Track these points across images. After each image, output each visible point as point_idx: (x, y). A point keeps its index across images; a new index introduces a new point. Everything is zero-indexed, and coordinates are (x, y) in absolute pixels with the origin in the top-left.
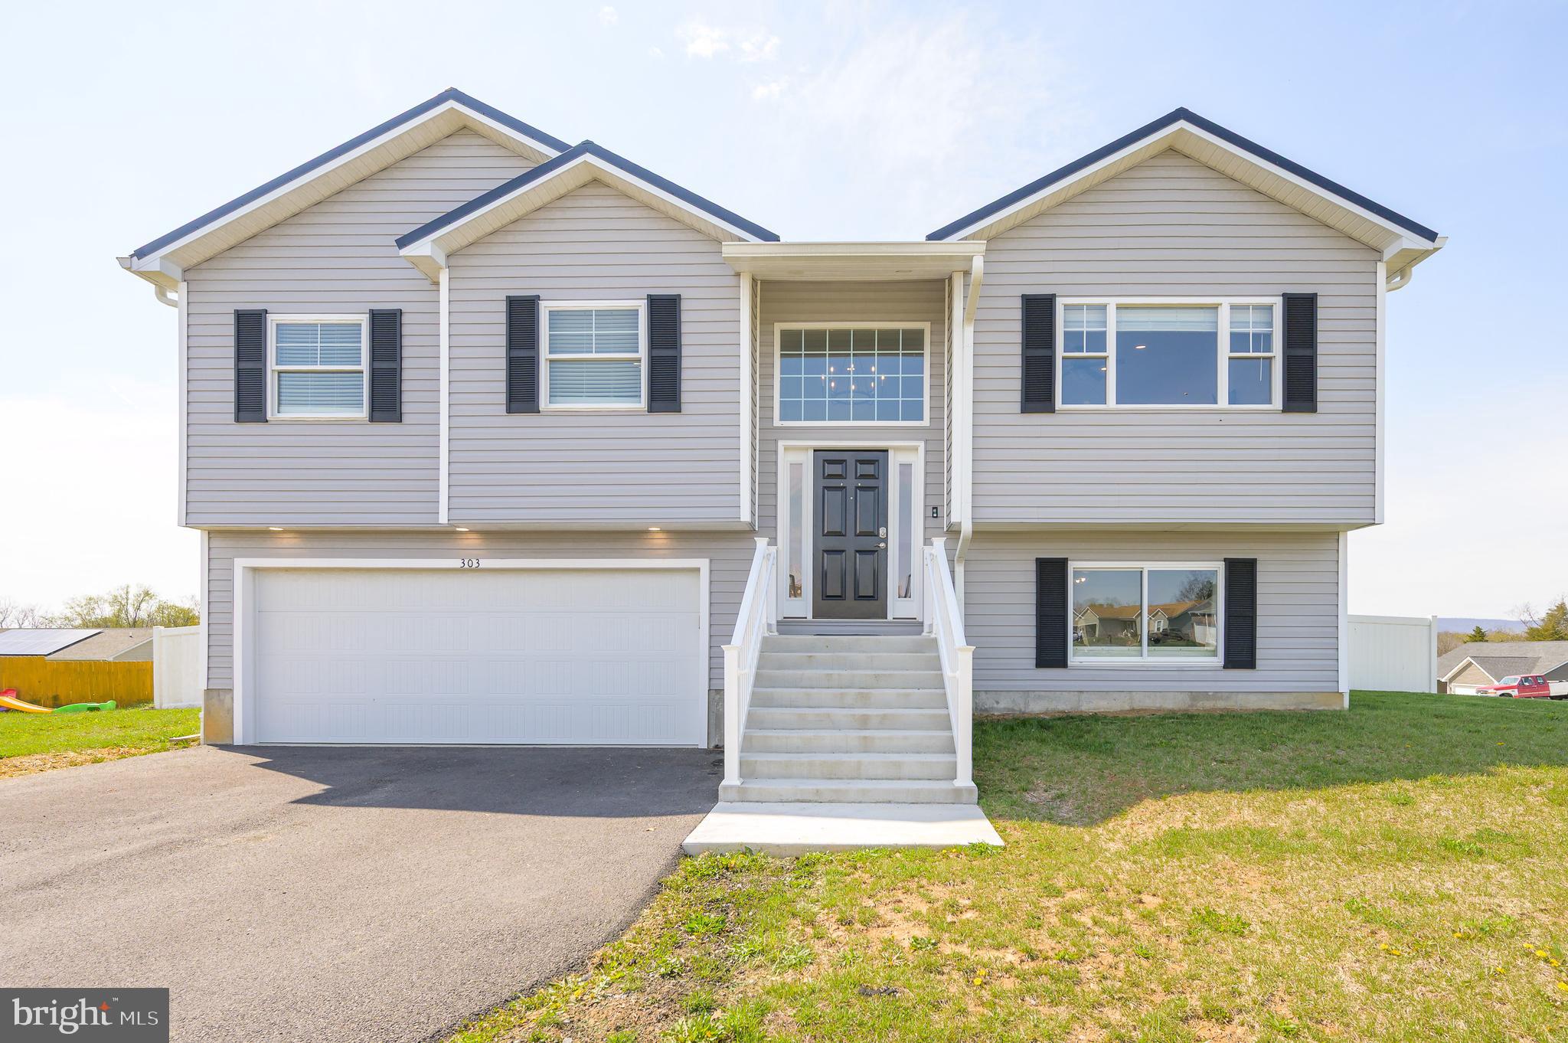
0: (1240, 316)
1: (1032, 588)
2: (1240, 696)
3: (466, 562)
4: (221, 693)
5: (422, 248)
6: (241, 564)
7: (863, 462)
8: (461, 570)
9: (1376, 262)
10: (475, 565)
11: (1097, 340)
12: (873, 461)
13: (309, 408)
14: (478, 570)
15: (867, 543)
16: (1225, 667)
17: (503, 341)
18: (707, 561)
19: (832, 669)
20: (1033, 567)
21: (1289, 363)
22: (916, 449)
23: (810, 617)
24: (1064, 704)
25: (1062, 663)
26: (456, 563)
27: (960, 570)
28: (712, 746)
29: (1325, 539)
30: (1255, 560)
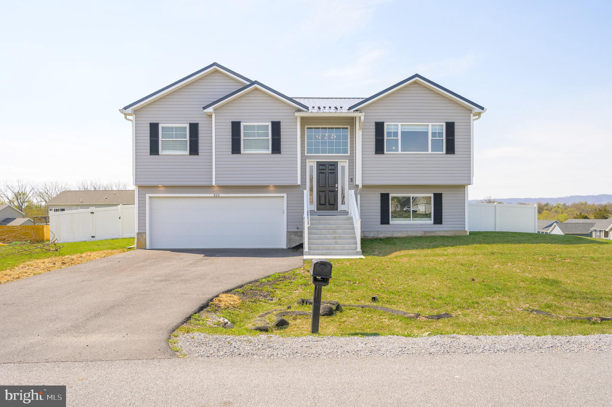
0: (434, 127)
1: (380, 202)
2: (438, 232)
4: (142, 234)
5: (210, 110)
6: (148, 196)
7: (331, 165)
8: (214, 197)
9: (470, 113)
10: (218, 196)
11: (396, 134)
12: (334, 166)
13: (171, 151)
15: (331, 189)
16: (434, 224)
17: (230, 134)
18: (286, 194)
19: (325, 225)
20: (380, 196)
21: (447, 140)
23: (316, 210)
24: (389, 235)
25: (388, 223)
26: (213, 195)
27: (359, 197)
28: (288, 248)
29: (461, 188)
30: (442, 193)
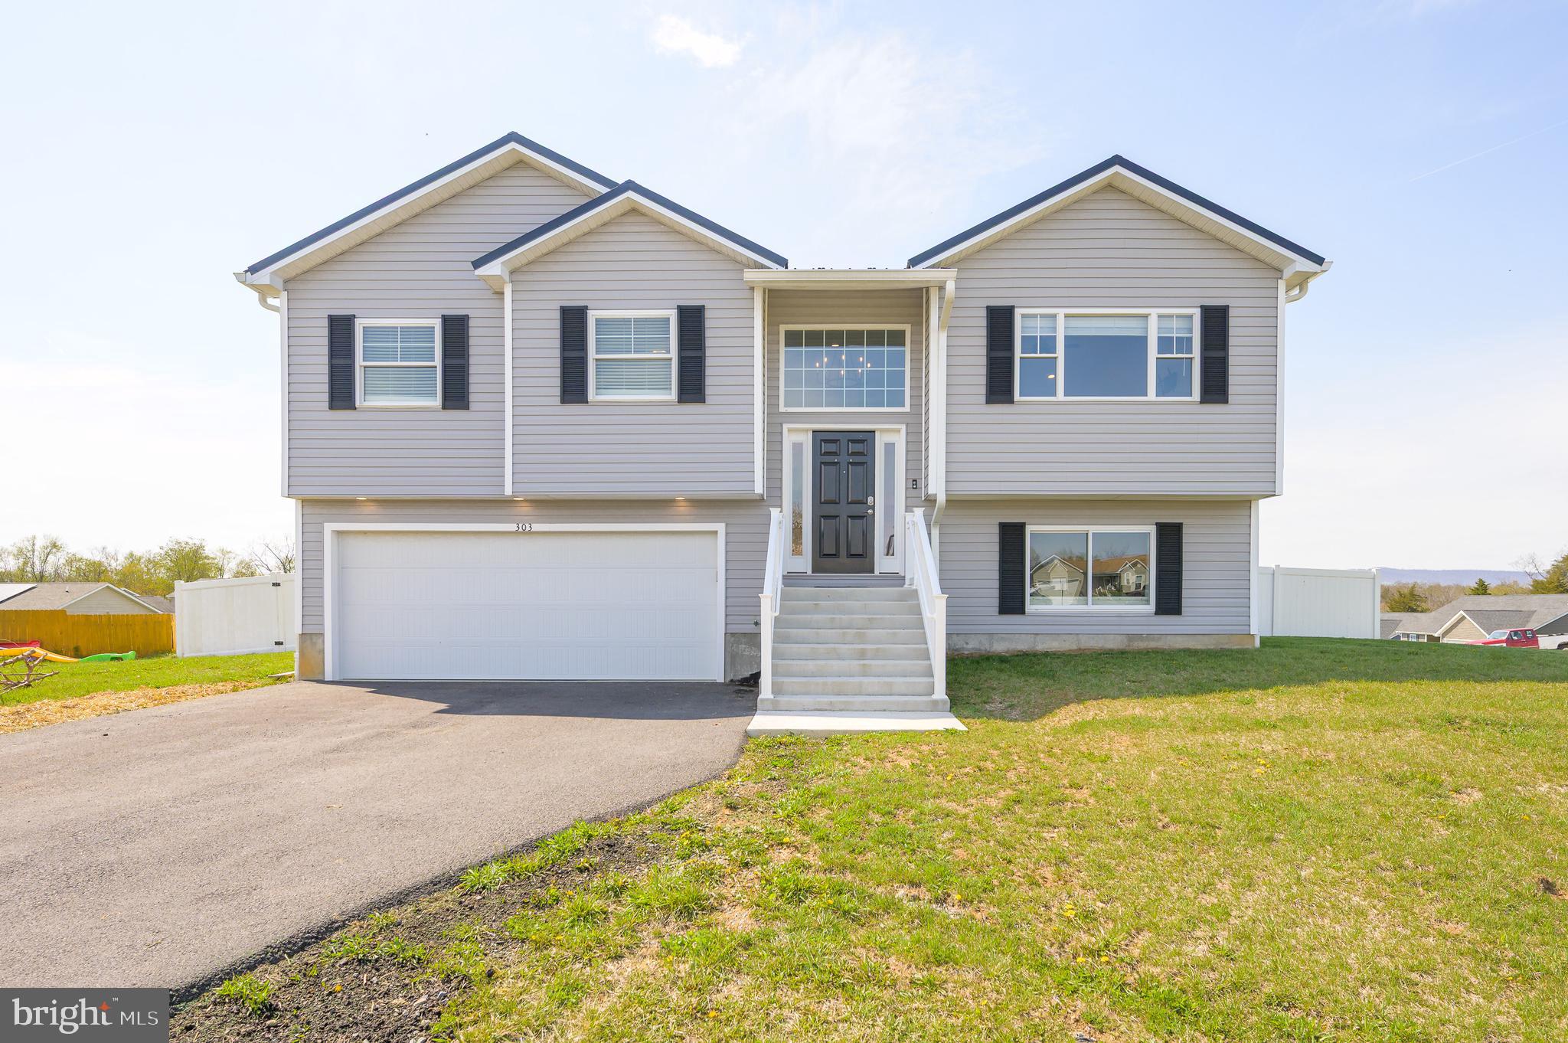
0: (1166, 323)
1: (996, 548)
2: (1169, 637)
3: (520, 526)
4: (314, 636)
5: (493, 268)
6: (329, 528)
7: (854, 441)
8: (516, 533)
9: (1277, 279)
10: (528, 529)
11: (1049, 343)
12: (863, 442)
13: (391, 397)
14: (530, 533)
15: (857, 509)
16: (1157, 613)
17: (557, 343)
18: (723, 525)
19: (834, 614)
20: (996, 530)
21: (1205, 362)
22: (899, 431)
23: (809, 572)
24: (1023, 645)
25: (1020, 610)
26: (513, 527)
27: (935, 532)
28: (728, 680)
29: (1240, 506)
30: (1182, 524)
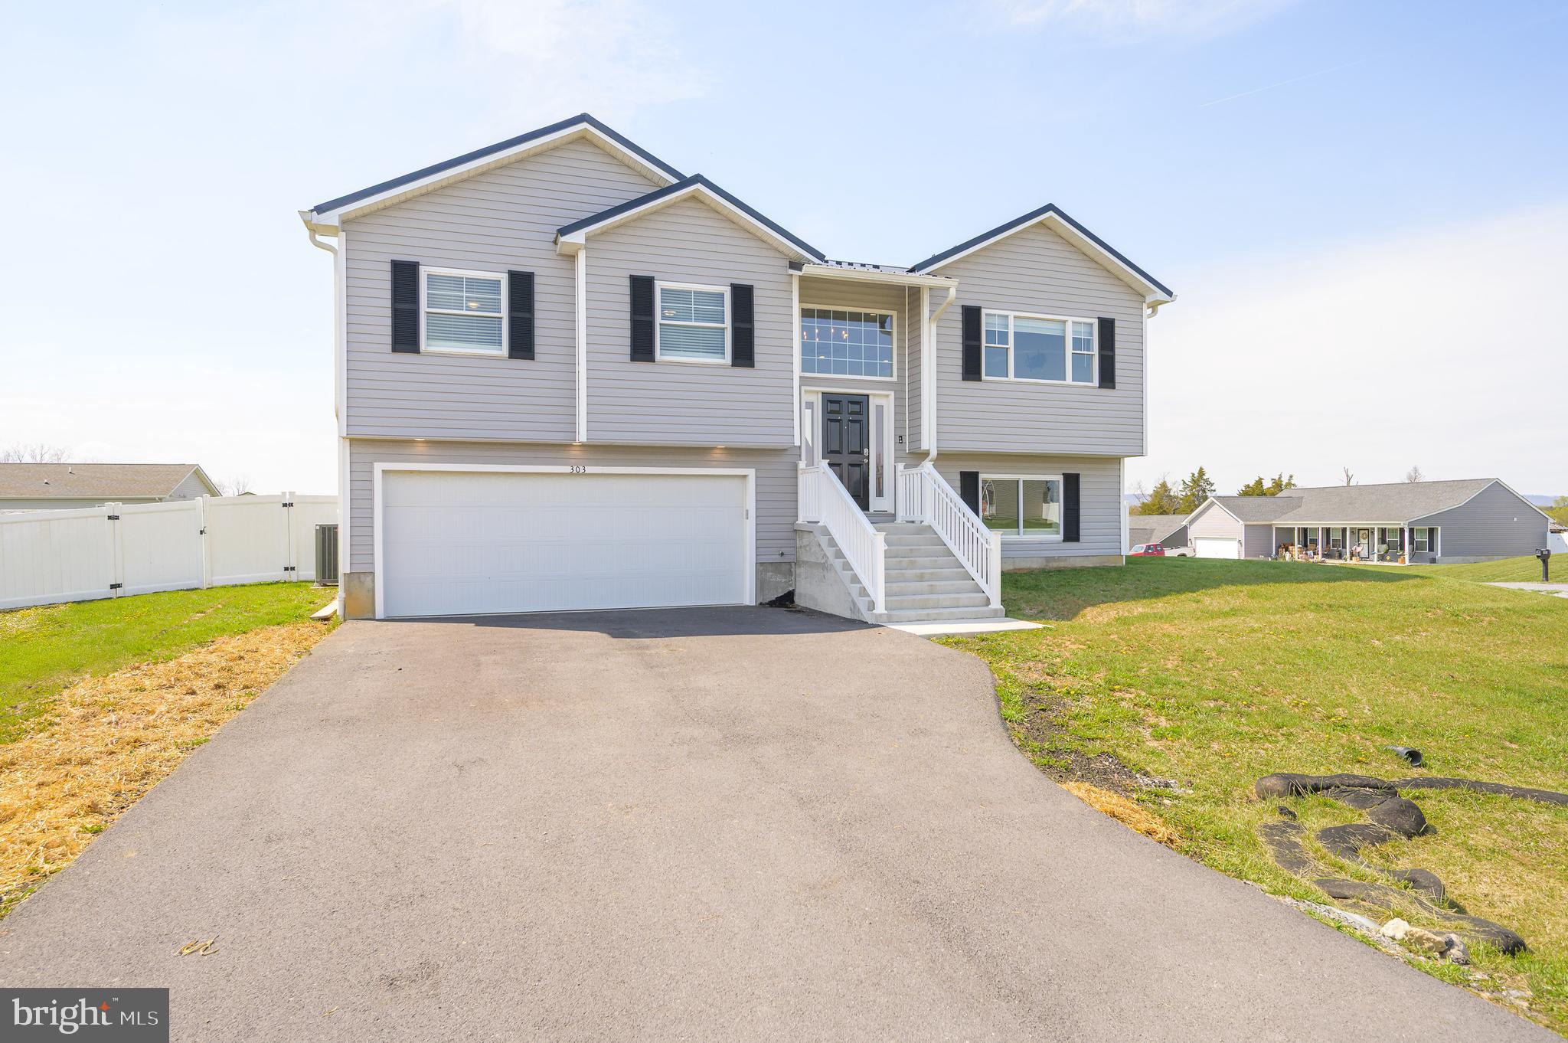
0: (1077, 329)
2: (1072, 559)
3: (574, 469)
4: (362, 576)
5: (576, 238)
6: (379, 467)
7: (853, 403)
8: (571, 474)
9: (1142, 303)
10: (582, 471)
11: (1003, 337)
12: (860, 403)
14: (584, 474)
15: (855, 458)
16: (1064, 540)
17: (628, 307)
18: (754, 470)
20: (958, 477)
21: (1102, 358)
22: (887, 396)
26: (567, 469)
28: (759, 602)
29: (1112, 462)
30: (1079, 474)
